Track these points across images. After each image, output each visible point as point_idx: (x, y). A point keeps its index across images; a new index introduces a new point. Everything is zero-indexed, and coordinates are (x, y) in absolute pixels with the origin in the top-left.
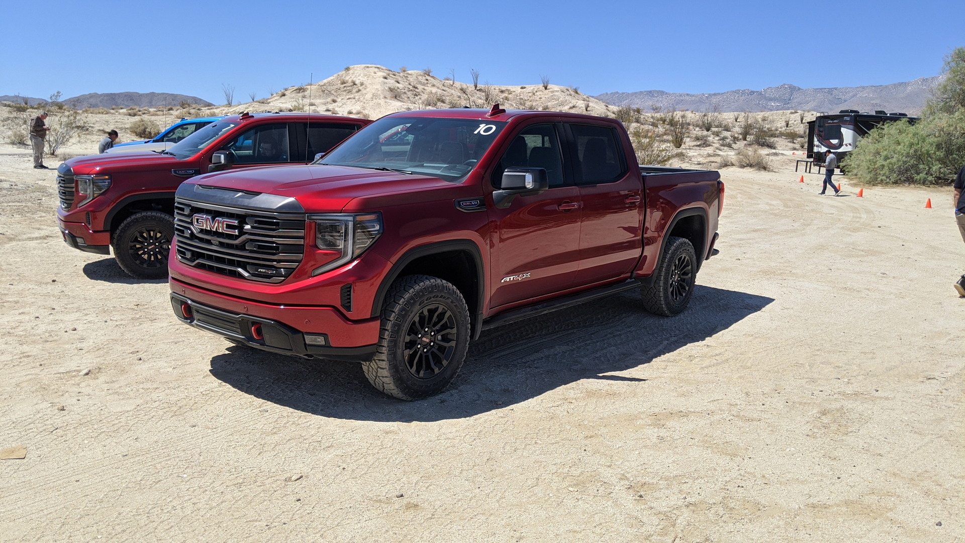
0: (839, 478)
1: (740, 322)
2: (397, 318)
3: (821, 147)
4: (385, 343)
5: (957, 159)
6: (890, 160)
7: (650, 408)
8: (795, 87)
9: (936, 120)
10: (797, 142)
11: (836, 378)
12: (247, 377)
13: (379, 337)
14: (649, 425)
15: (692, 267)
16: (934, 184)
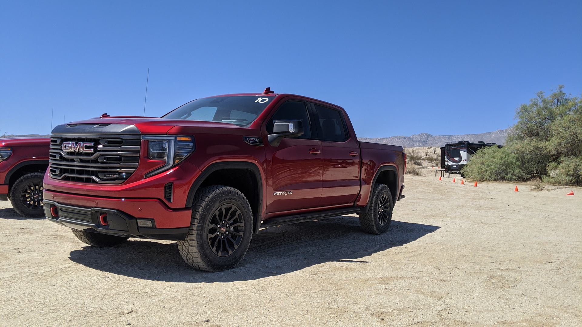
0: (514, 309)
1: (422, 237)
2: (203, 211)
3: (449, 162)
4: (195, 228)
5: (528, 167)
6: (490, 167)
7: (377, 276)
8: (429, 135)
9: (514, 144)
10: (433, 162)
11: (492, 263)
12: (96, 261)
13: (191, 223)
14: (378, 284)
15: (390, 203)
16: (517, 181)
